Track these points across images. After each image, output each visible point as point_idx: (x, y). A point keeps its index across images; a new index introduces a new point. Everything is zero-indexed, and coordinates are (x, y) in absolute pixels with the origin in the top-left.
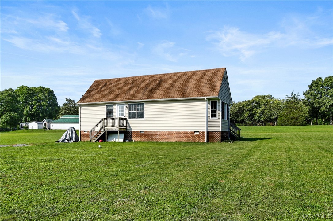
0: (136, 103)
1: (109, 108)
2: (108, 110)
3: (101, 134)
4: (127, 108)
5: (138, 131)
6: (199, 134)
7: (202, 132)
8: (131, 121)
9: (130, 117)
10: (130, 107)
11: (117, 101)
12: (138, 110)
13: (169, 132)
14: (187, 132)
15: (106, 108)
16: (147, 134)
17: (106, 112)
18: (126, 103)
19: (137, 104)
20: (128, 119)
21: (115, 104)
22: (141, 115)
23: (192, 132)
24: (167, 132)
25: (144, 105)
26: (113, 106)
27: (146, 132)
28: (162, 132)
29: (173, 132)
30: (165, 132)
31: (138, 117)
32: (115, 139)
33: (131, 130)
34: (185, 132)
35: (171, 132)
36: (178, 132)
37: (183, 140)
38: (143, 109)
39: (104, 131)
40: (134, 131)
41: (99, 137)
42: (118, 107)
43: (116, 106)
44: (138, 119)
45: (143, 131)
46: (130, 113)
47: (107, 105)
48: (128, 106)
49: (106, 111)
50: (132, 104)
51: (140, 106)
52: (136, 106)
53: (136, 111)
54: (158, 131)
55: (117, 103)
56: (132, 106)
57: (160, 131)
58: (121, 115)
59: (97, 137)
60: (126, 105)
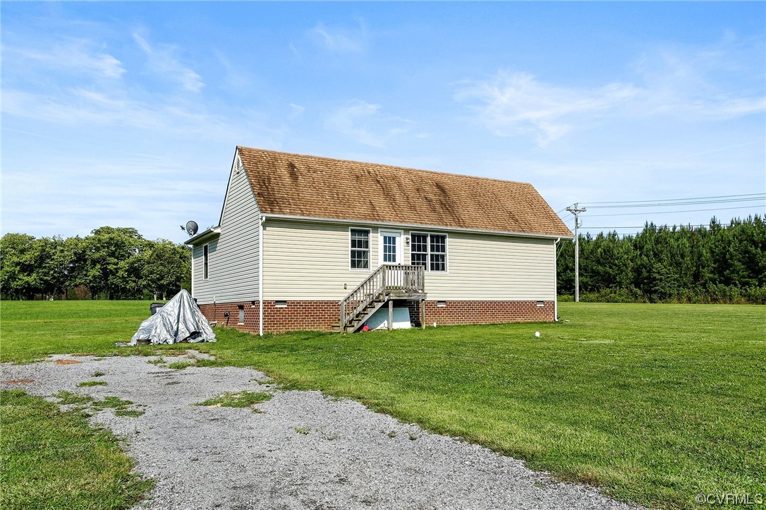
0: (429, 233)
1: (357, 238)
2: (354, 244)
5: (433, 302)
7: (548, 302)
10: (413, 240)
11: (383, 223)
12: (432, 250)
14: (526, 302)
15: (349, 237)
16: (452, 307)
17: (349, 250)
18: (406, 230)
19: (432, 236)
21: (376, 228)
22: (438, 264)
23: (533, 302)
25: (448, 240)
26: (371, 235)
27: (450, 304)
30: (487, 302)
31: (431, 268)
32: (386, 322)
34: (522, 302)
36: (511, 302)
37: (519, 320)
38: (443, 249)
41: (367, 318)
42: (382, 238)
43: (380, 234)
44: (433, 272)
45: (444, 302)
46: (413, 256)
47: (352, 231)
48: (410, 237)
49: (349, 245)
51: (438, 242)
52: (429, 239)
53: (429, 252)
54: (475, 302)
55: (382, 228)
56: (418, 239)
57: (479, 302)
58: (390, 261)
59: (363, 317)
60: (406, 236)
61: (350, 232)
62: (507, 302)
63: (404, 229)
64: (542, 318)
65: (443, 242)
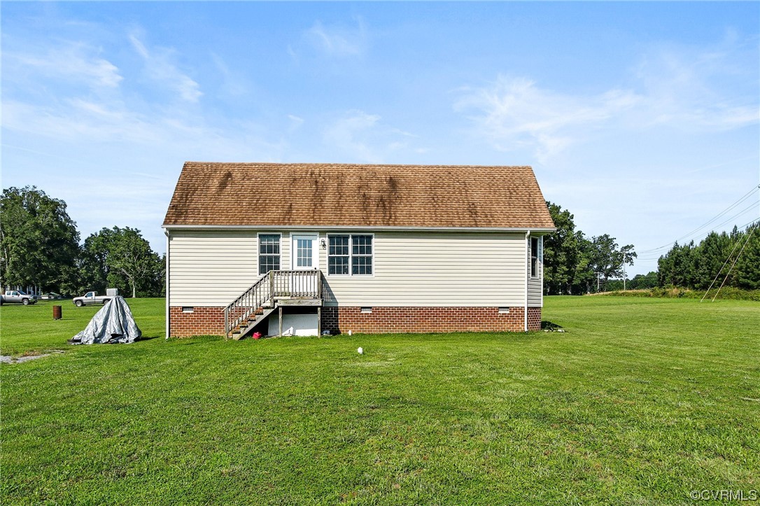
0: (350, 234)
1: (266, 243)
2: (263, 249)
3: (262, 317)
4: (324, 245)
5: (356, 308)
6: (508, 312)
7: (516, 308)
8: (334, 281)
9: (332, 271)
10: (332, 242)
11: (293, 227)
12: (355, 250)
13: (437, 308)
14: (482, 308)
15: (257, 243)
16: (380, 314)
17: (257, 255)
18: (322, 232)
19: (353, 237)
20: (326, 274)
21: (286, 233)
22: (363, 266)
23: (492, 308)
24: (432, 308)
25: (374, 240)
26: (281, 239)
27: (376, 310)
28: (421, 308)
29: (449, 308)
31: (355, 271)
32: (292, 329)
33: (334, 305)
34: (476, 308)
35: (443, 308)
36: (460, 309)
37: (472, 329)
38: (369, 250)
39: (274, 308)
40: (344, 308)
41: (254, 324)
42: (296, 242)
43: (291, 238)
44: (356, 276)
45: (370, 308)
46: (331, 260)
47: (260, 236)
48: (327, 240)
49: (257, 251)
50: (338, 237)
51: (362, 242)
52: (350, 240)
53: (350, 254)
54: (410, 308)
55: (292, 231)
56: (337, 241)
57: (415, 308)
58: (305, 265)
59: (250, 324)
60: (321, 239)
61: (258, 238)
62: (455, 308)
63: (320, 232)
64: (507, 327)
65: (369, 242)
